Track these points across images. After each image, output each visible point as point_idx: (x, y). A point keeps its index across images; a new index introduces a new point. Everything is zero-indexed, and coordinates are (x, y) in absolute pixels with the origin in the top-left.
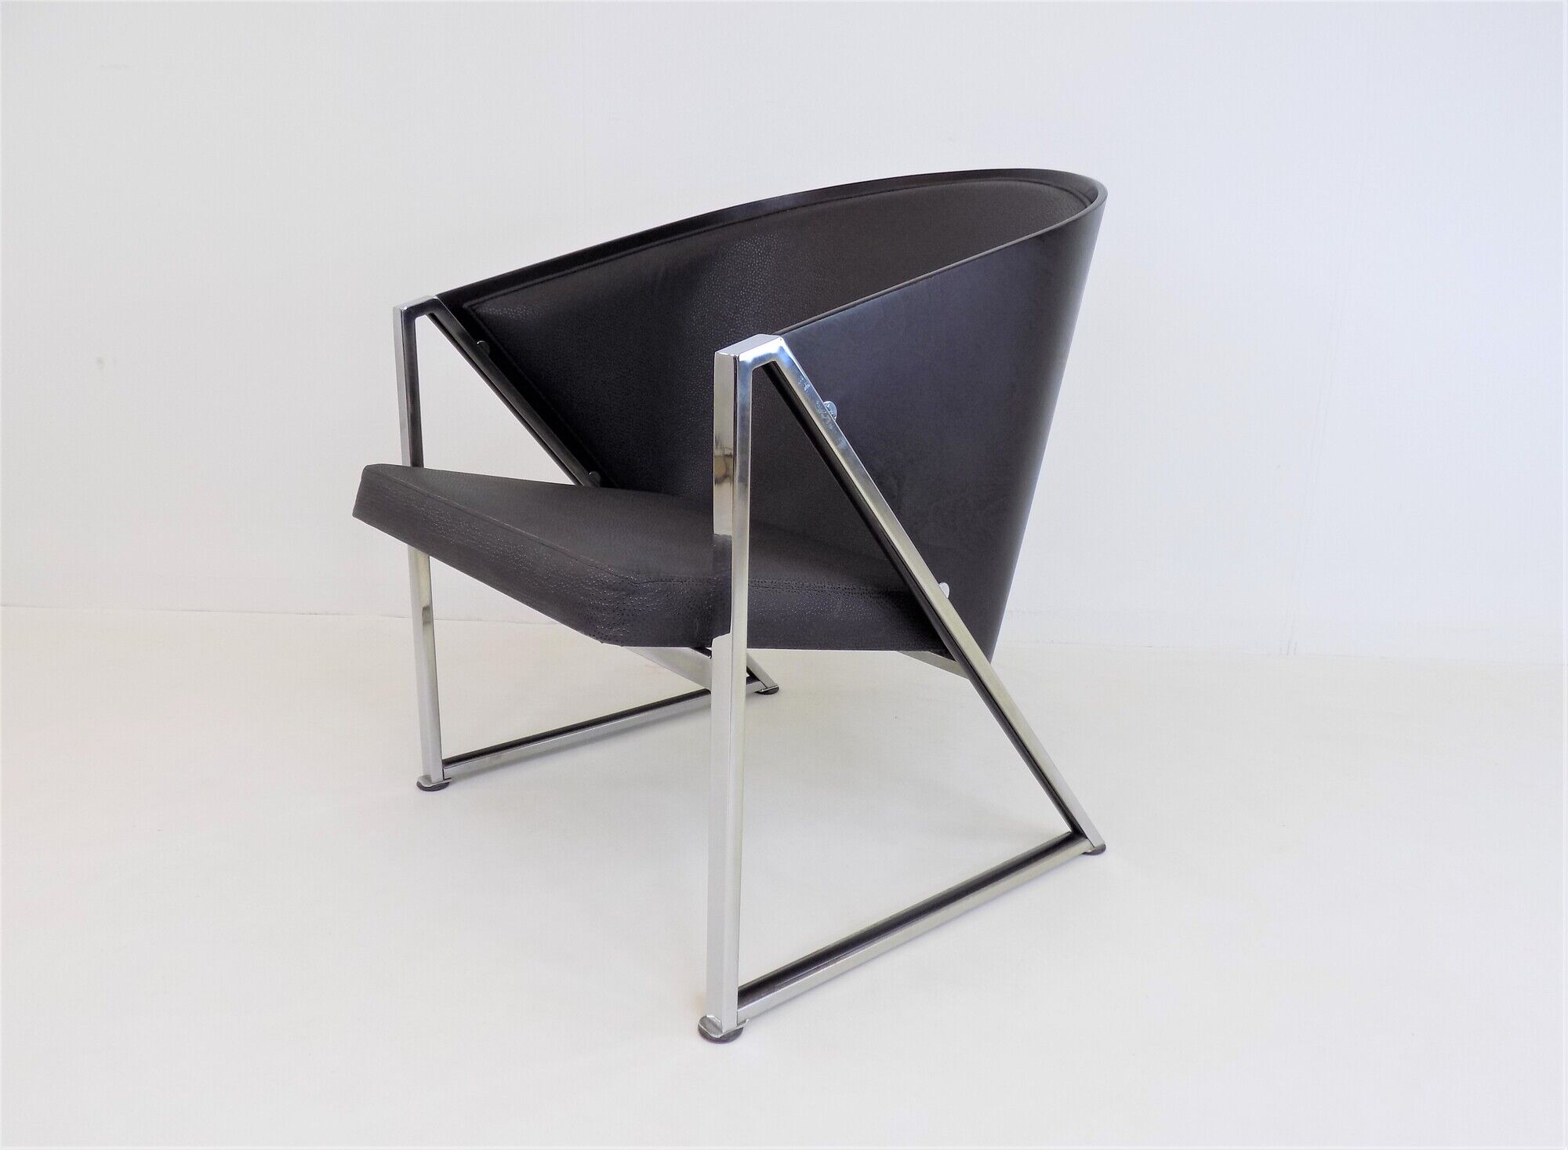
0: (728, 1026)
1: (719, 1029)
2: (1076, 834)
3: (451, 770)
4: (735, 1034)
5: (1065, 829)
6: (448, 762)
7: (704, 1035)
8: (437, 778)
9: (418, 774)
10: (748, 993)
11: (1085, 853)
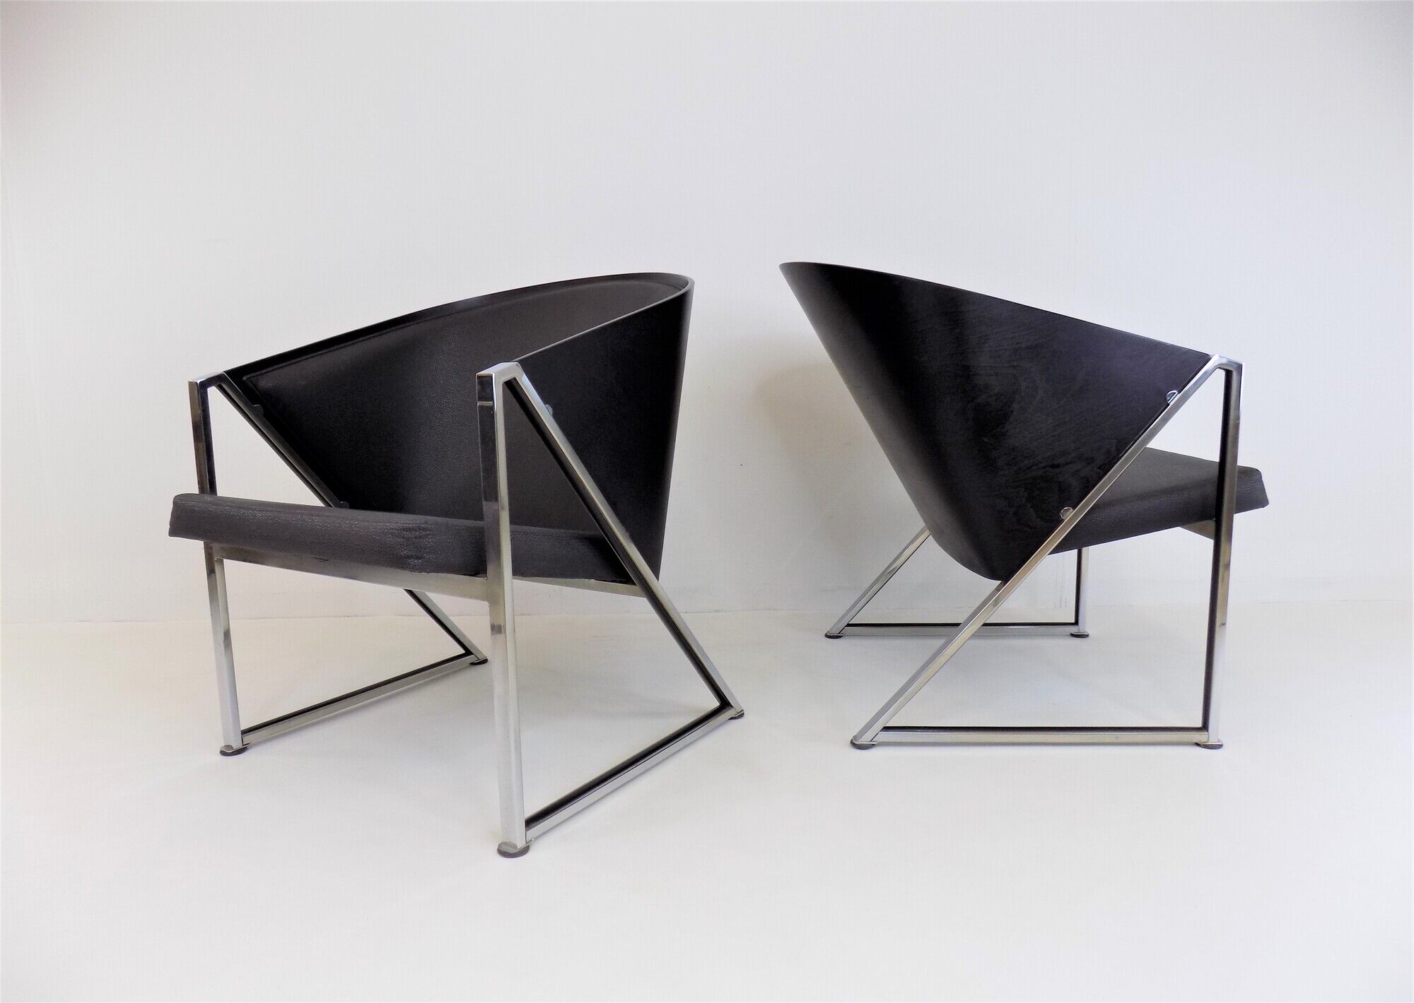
0: (520, 844)
1: (515, 847)
2: (725, 704)
3: (249, 738)
4: (525, 851)
5: (715, 703)
6: (245, 732)
7: (504, 853)
8: (237, 745)
9: (221, 744)
10: (531, 821)
11: (732, 718)
